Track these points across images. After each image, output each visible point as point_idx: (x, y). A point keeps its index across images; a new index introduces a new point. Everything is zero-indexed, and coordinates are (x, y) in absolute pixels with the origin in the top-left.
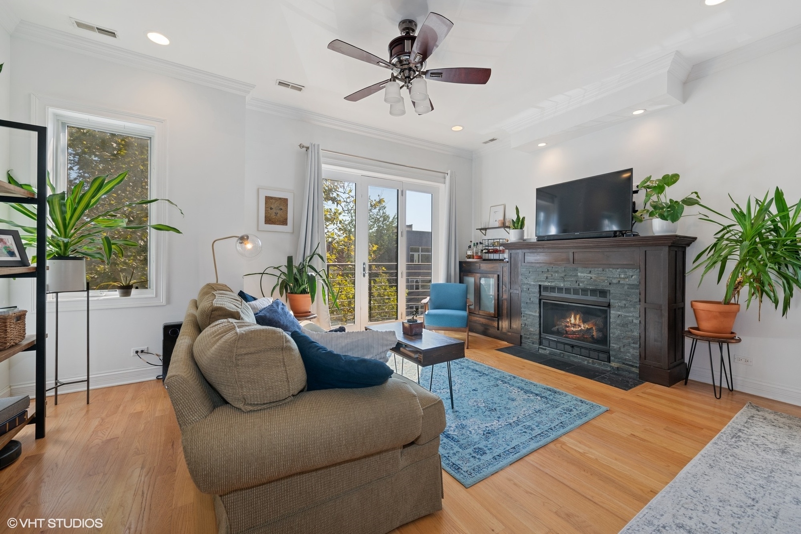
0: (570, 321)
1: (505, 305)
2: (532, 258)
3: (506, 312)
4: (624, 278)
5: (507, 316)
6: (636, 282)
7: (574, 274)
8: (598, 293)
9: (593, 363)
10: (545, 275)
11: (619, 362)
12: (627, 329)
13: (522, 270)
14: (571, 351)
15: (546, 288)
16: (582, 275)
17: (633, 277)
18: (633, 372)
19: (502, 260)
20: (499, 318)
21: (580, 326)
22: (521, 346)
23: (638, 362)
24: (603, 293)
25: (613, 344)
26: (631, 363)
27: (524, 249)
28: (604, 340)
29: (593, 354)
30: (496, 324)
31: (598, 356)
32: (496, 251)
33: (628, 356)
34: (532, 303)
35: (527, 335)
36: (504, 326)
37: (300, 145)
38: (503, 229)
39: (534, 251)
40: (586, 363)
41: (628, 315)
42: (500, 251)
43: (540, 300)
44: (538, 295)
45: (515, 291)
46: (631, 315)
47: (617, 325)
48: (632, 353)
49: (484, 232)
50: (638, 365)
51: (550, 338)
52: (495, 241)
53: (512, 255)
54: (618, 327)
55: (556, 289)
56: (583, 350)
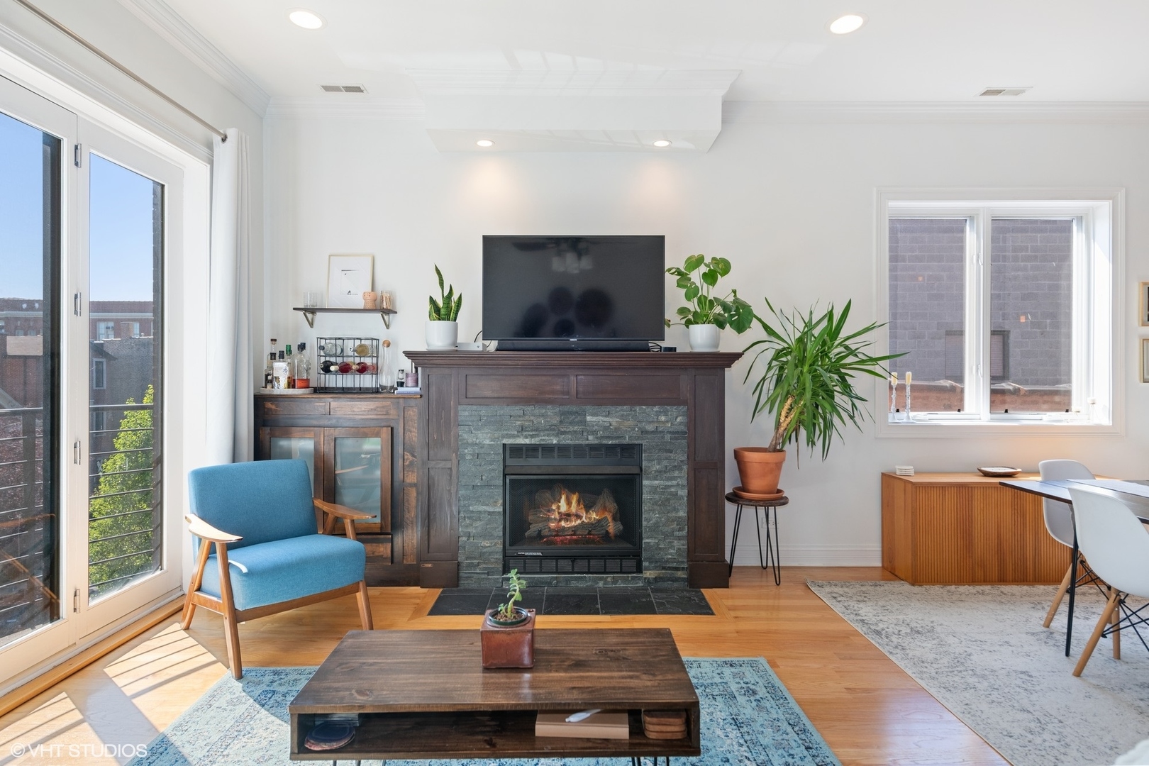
0: (559, 507)
1: (413, 498)
4: (664, 422)
5: (418, 520)
6: (683, 428)
7: (579, 419)
9: (615, 581)
10: (518, 423)
11: (655, 568)
12: (668, 508)
13: (460, 414)
14: (569, 568)
15: (518, 450)
16: (595, 419)
17: (678, 420)
18: (677, 579)
20: (393, 532)
21: (579, 517)
22: (458, 586)
23: (686, 560)
25: (646, 538)
26: (675, 565)
27: (467, 366)
29: (612, 564)
30: (385, 550)
31: (621, 565)
33: (671, 554)
34: (487, 485)
36: (408, 548)
38: (378, 315)
39: (491, 371)
40: (601, 584)
41: (669, 483)
43: (505, 476)
44: (501, 467)
45: (442, 464)
46: (674, 482)
47: (653, 504)
48: (677, 547)
49: (310, 316)
50: (686, 565)
51: (526, 554)
53: (433, 379)
54: (655, 507)
55: (540, 450)
56: (593, 562)
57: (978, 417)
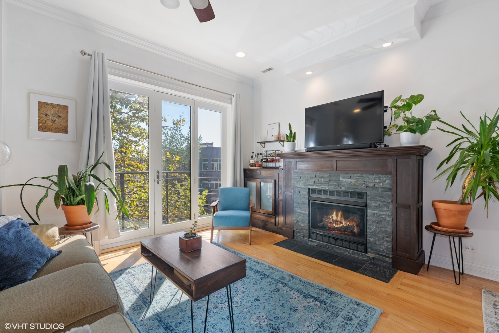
0: (332, 217)
1: (281, 205)
2: (302, 165)
3: (281, 210)
4: (378, 183)
5: (282, 214)
6: (389, 186)
7: (337, 179)
8: (357, 195)
9: (353, 254)
10: (313, 180)
11: (374, 253)
12: (381, 225)
13: (294, 176)
14: (334, 243)
15: (314, 191)
16: (344, 180)
17: (386, 182)
18: (386, 262)
19: (278, 168)
20: (275, 215)
21: (341, 223)
22: (294, 239)
23: (391, 253)
24: (361, 195)
25: (369, 237)
26: (384, 254)
27: (296, 158)
28: (362, 234)
29: (353, 246)
30: (273, 220)
31: (357, 247)
32: (273, 161)
33: (382, 248)
34: (303, 203)
35: (299, 230)
36: (280, 222)
37: (81, 52)
38: (278, 143)
39: (304, 160)
40: (347, 253)
41: (382, 213)
42: (276, 160)
43: (309, 201)
44: (308, 197)
45: (289, 194)
46: (384, 213)
47: (372, 222)
48: (385, 245)
49: (263, 145)
50: (391, 256)
51: (317, 232)
52: (272, 152)
53: (286, 163)
54: (374, 224)
55: (322, 191)
56: (344, 242)
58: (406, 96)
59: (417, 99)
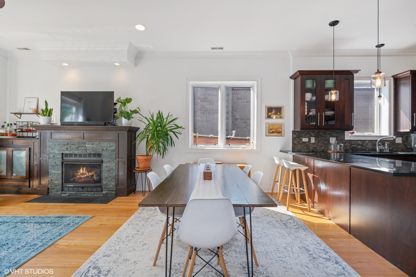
0: (80, 171)
1: (36, 169)
2: (58, 136)
3: (36, 174)
4: (109, 147)
5: (37, 177)
6: (114, 149)
7: (84, 146)
8: (97, 155)
9: (94, 194)
10: (66, 147)
11: (106, 190)
12: (110, 173)
13: (49, 144)
15: (67, 155)
16: (88, 146)
17: (113, 146)
18: (112, 194)
19: (35, 137)
20: (30, 179)
21: (86, 174)
22: (48, 195)
23: (115, 188)
24: (99, 155)
25: (104, 181)
26: (112, 189)
27: (51, 130)
28: (100, 181)
29: (94, 189)
30: (27, 184)
31: (97, 189)
32: (30, 131)
33: (111, 186)
34: (57, 165)
35: (53, 187)
36: (34, 184)
38: (35, 115)
39: (58, 131)
40: (90, 195)
41: (111, 165)
42: (33, 131)
43: (62, 163)
44: (61, 160)
45: (44, 159)
46: (112, 165)
48: (112, 184)
49: (18, 116)
50: (115, 190)
51: (69, 186)
52: (29, 123)
53: (42, 134)
54: (106, 172)
55: (73, 155)
56: (89, 188)
57: (220, 147)
58: (123, 98)
59: (128, 100)
